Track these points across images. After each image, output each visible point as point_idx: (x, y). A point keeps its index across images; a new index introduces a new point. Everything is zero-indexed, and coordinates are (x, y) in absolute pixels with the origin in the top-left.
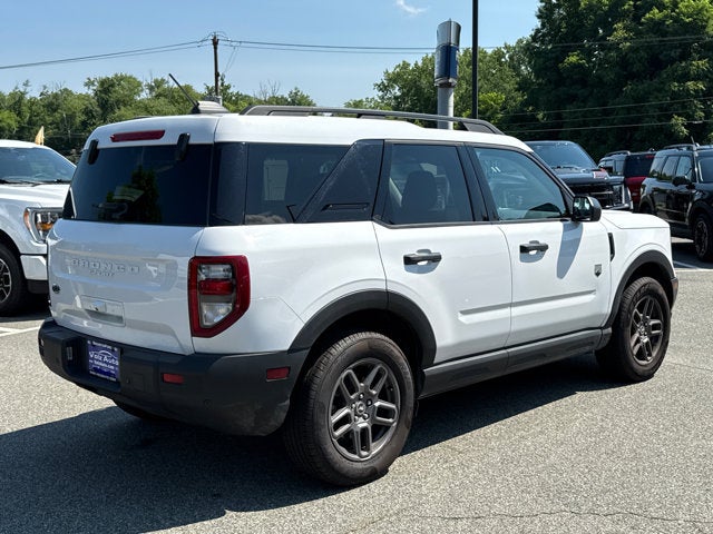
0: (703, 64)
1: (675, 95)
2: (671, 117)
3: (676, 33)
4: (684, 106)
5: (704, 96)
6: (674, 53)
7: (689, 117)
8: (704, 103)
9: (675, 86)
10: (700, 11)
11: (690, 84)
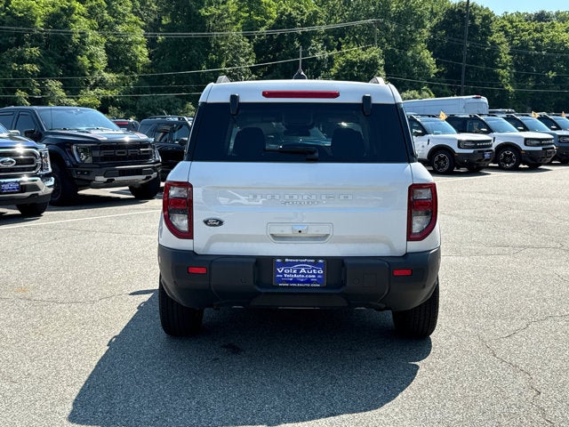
0: (36, 51)
1: (15, 74)
2: (15, 91)
3: (11, 24)
4: (24, 83)
5: (38, 76)
6: (12, 40)
7: (29, 92)
8: (39, 81)
9: (15, 66)
10: (29, 9)
11: (27, 66)
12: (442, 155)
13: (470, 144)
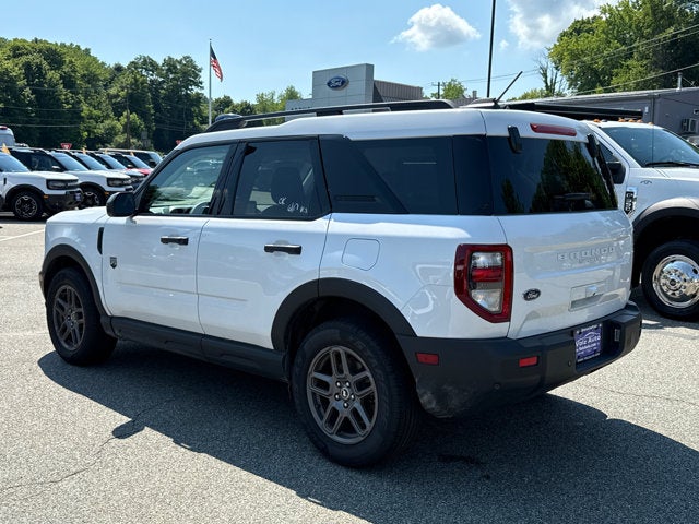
12: (26, 198)
13: (60, 184)
